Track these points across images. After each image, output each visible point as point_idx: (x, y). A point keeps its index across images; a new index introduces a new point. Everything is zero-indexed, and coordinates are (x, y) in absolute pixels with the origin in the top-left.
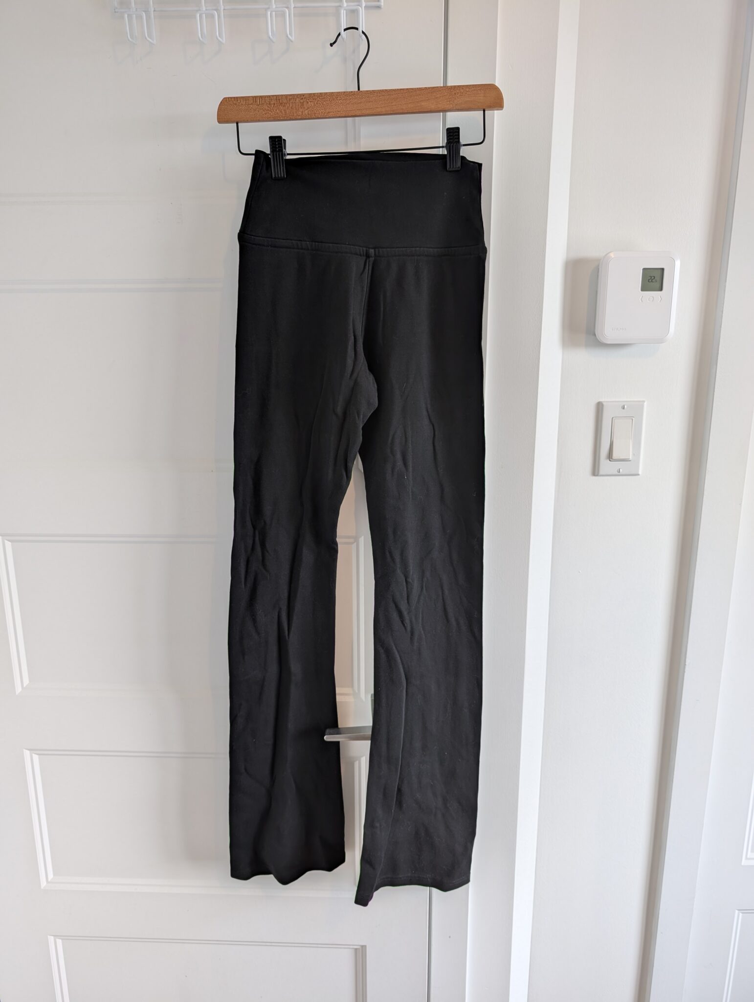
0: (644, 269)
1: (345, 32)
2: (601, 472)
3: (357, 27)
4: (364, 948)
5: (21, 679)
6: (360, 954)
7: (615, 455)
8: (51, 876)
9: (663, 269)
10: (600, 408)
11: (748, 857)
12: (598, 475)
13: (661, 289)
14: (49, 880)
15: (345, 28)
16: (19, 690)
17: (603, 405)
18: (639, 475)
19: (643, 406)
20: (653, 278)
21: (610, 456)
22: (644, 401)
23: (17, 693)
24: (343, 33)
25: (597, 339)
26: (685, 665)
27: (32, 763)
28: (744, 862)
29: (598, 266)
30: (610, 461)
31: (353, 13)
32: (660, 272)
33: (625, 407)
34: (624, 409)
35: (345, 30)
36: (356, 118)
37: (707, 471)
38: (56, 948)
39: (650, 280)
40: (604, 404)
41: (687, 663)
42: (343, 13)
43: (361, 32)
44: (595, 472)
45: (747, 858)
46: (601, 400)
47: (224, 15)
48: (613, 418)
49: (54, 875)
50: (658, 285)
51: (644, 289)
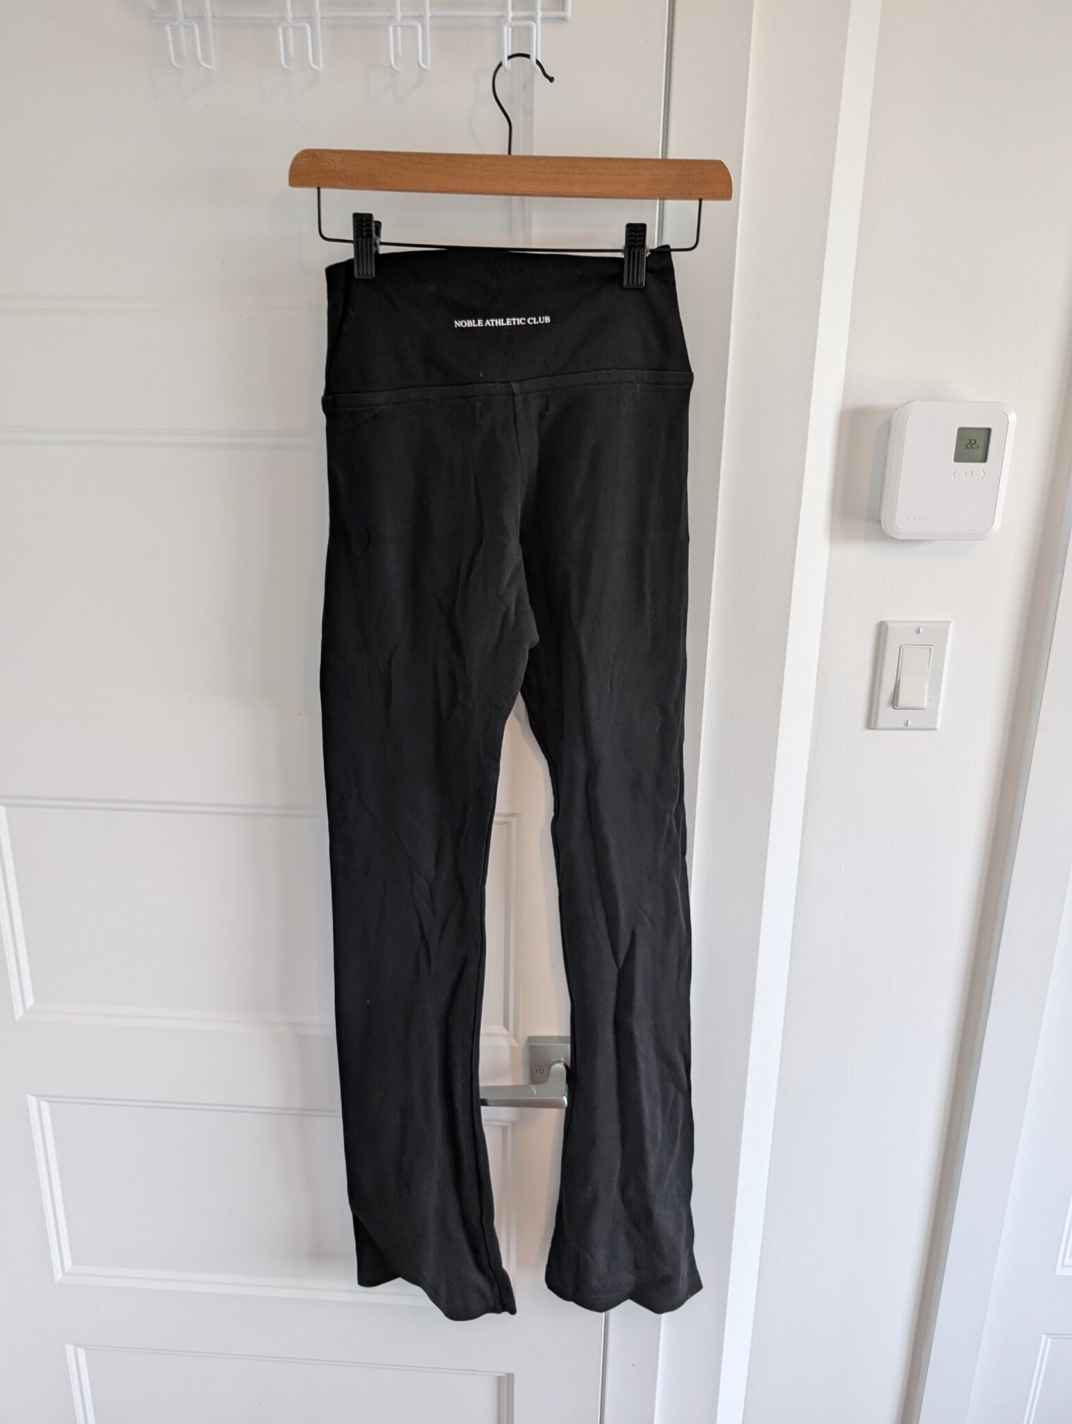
0: (961, 430)
1: (510, 61)
2: (880, 724)
3: (528, 53)
4: (510, 1377)
5: (23, 997)
6: (505, 1386)
7: (902, 701)
8: (68, 1265)
9: (989, 431)
10: (882, 630)
11: (1065, 1263)
12: (874, 729)
13: (985, 460)
14: (66, 1270)
15: (510, 54)
16: (19, 1013)
17: (887, 627)
18: (935, 729)
19: (948, 627)
20: (973, 442)
21: (894, 702)
22: (949, 622)
23: (17, 1018)
24: (507, 63)
25: (882, 529)
26: (990, 1002)
27: (41, 1115)
28: (1059, 1271)
29: (890, 419)
30: (894, 708)
31: (523, 32)
32: (983, 435)
33: (921, 630)
34: (919, 633)
35: (510, 57)
36: (526, 198)
37: (1039, 728)
38: (77, 1361)
39: (969, 446)
40: (890, 625)
41: (993, 1001)
42: (507, 32)
43: (535, 61)
44: (871, 723)
45: (1063, 1265)
46: (884, 619)
47: (322, 25)
48: (901, 647)
49: (73, 1264)
50: (980, 452)
51: (959, 458)
